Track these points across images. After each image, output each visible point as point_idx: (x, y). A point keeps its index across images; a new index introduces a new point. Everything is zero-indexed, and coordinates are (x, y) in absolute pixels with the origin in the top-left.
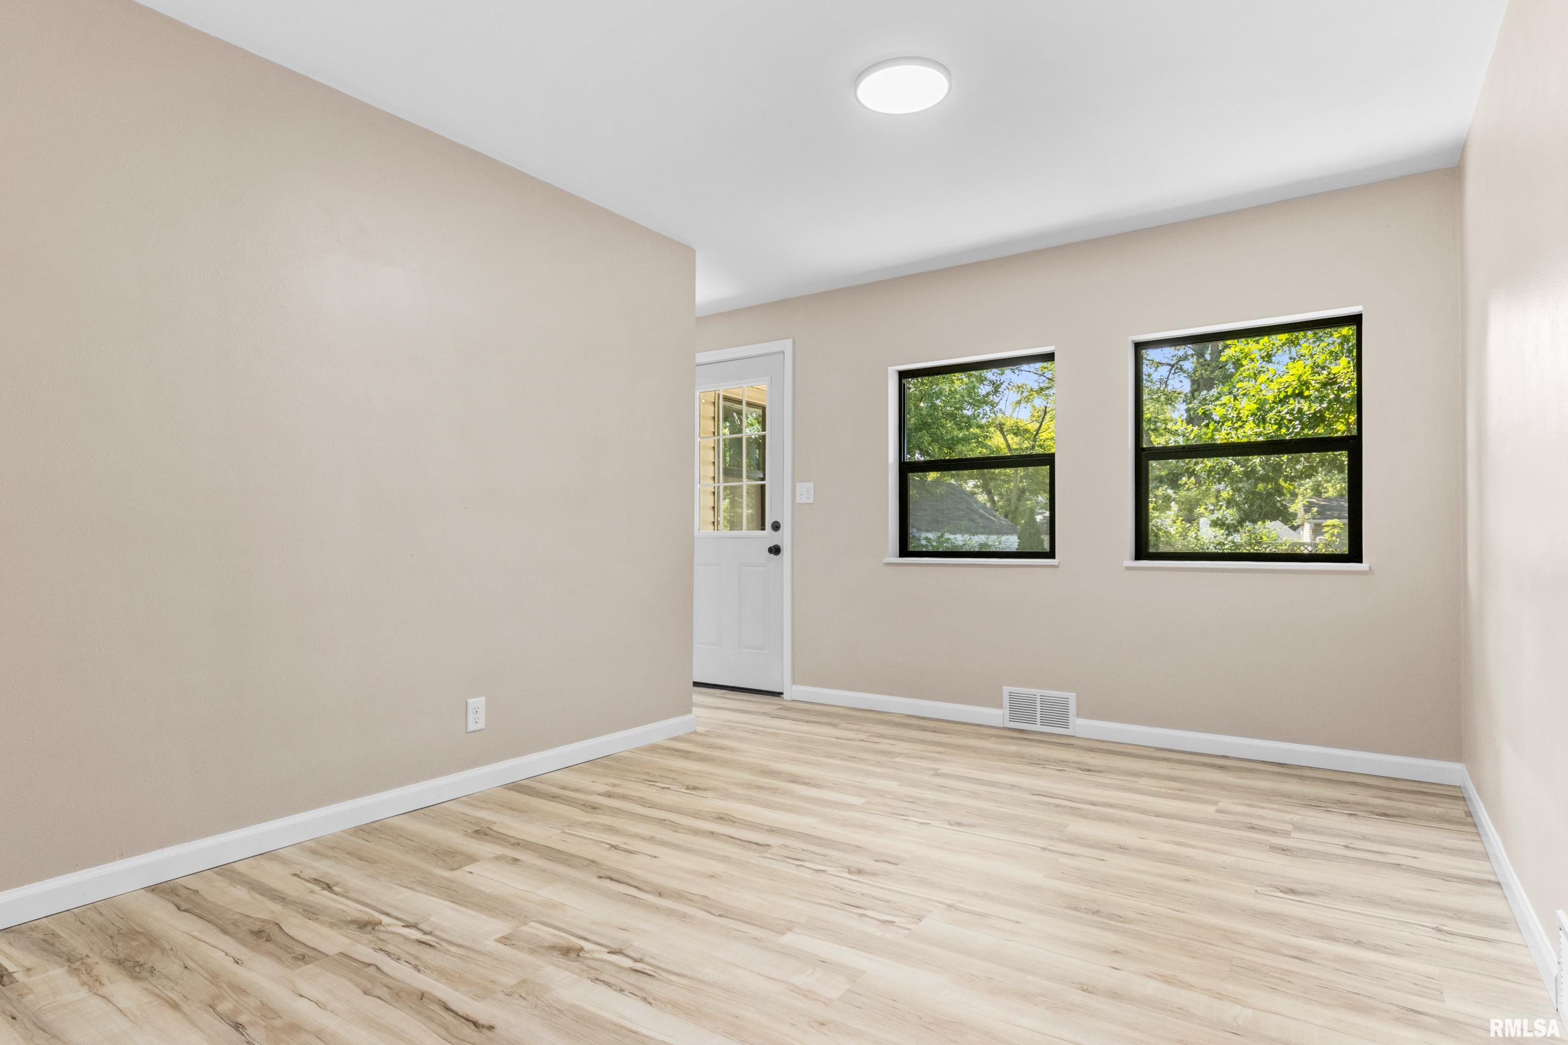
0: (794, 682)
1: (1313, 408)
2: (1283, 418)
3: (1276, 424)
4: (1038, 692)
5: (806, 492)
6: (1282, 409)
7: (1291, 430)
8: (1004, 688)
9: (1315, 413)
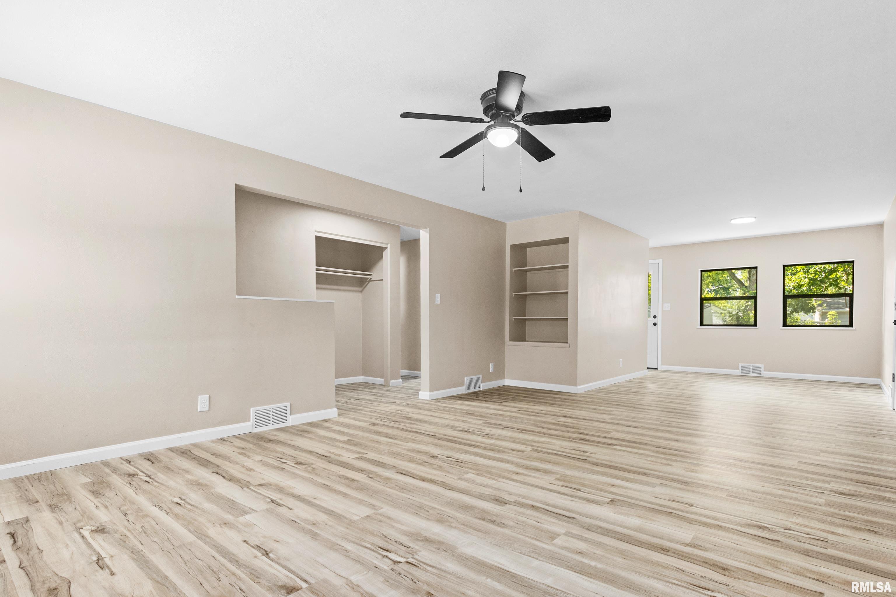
0: (662, 364)
1: (830, 267)
2: (816, 271)
3: (813, 273)
4: (751, 365)
5: (667, 306)
6: (816, 267)
7: (820, 276)
8: (739, 364)
9: (831, 269)
